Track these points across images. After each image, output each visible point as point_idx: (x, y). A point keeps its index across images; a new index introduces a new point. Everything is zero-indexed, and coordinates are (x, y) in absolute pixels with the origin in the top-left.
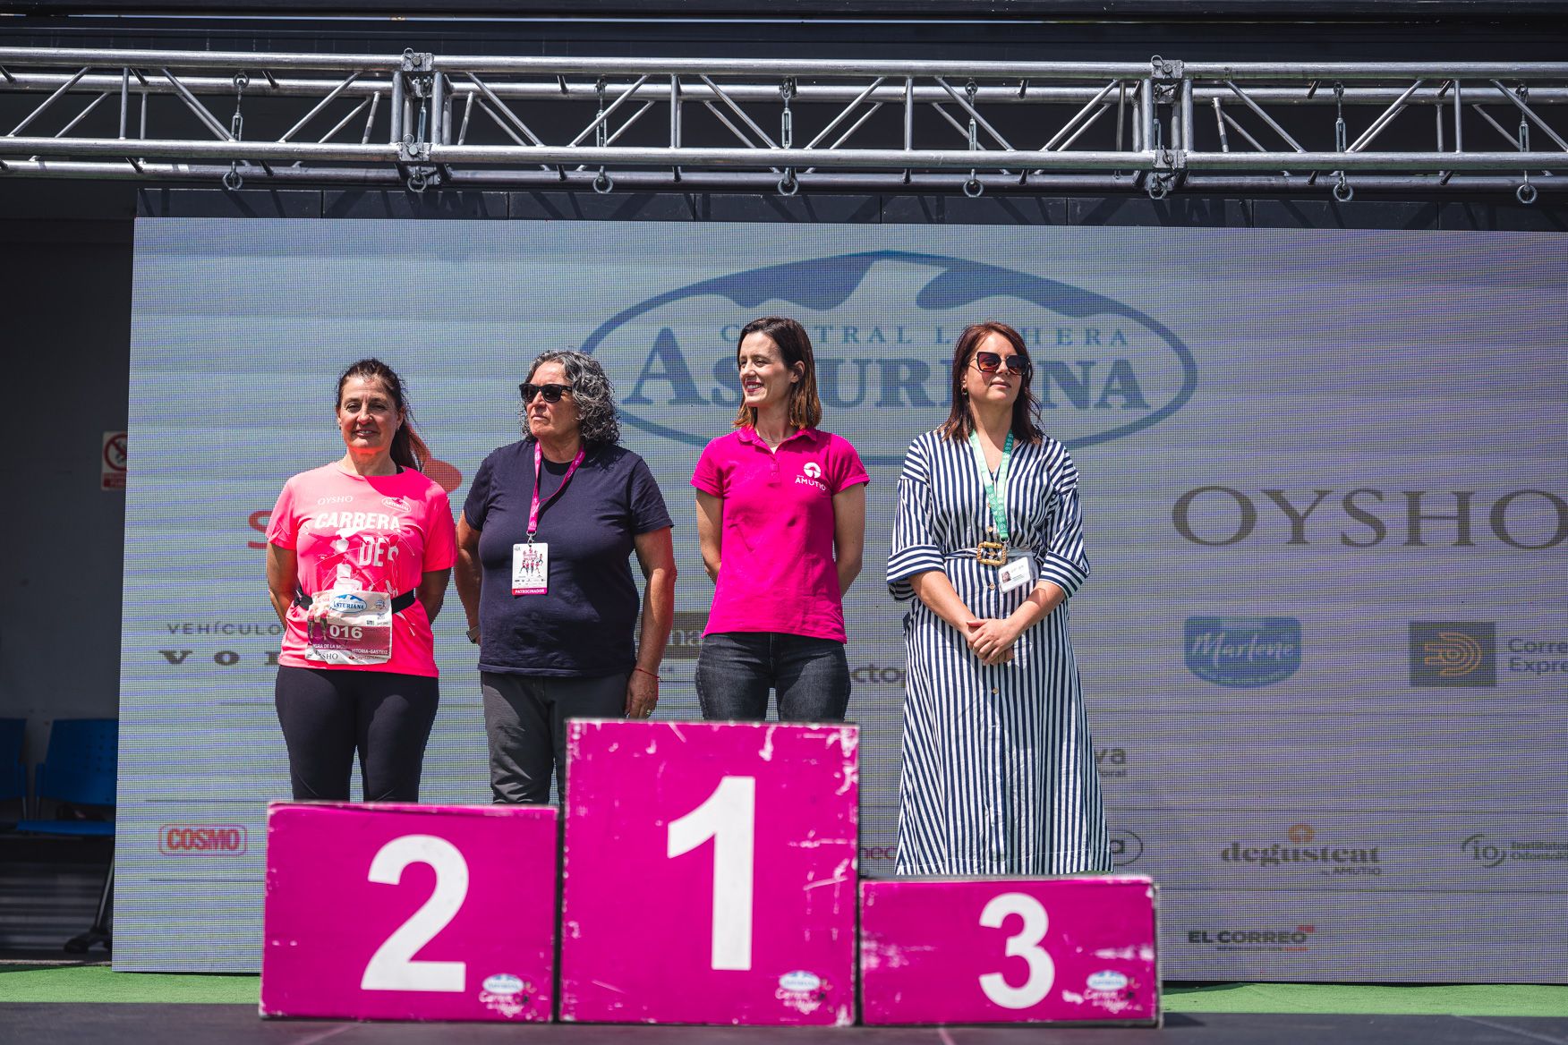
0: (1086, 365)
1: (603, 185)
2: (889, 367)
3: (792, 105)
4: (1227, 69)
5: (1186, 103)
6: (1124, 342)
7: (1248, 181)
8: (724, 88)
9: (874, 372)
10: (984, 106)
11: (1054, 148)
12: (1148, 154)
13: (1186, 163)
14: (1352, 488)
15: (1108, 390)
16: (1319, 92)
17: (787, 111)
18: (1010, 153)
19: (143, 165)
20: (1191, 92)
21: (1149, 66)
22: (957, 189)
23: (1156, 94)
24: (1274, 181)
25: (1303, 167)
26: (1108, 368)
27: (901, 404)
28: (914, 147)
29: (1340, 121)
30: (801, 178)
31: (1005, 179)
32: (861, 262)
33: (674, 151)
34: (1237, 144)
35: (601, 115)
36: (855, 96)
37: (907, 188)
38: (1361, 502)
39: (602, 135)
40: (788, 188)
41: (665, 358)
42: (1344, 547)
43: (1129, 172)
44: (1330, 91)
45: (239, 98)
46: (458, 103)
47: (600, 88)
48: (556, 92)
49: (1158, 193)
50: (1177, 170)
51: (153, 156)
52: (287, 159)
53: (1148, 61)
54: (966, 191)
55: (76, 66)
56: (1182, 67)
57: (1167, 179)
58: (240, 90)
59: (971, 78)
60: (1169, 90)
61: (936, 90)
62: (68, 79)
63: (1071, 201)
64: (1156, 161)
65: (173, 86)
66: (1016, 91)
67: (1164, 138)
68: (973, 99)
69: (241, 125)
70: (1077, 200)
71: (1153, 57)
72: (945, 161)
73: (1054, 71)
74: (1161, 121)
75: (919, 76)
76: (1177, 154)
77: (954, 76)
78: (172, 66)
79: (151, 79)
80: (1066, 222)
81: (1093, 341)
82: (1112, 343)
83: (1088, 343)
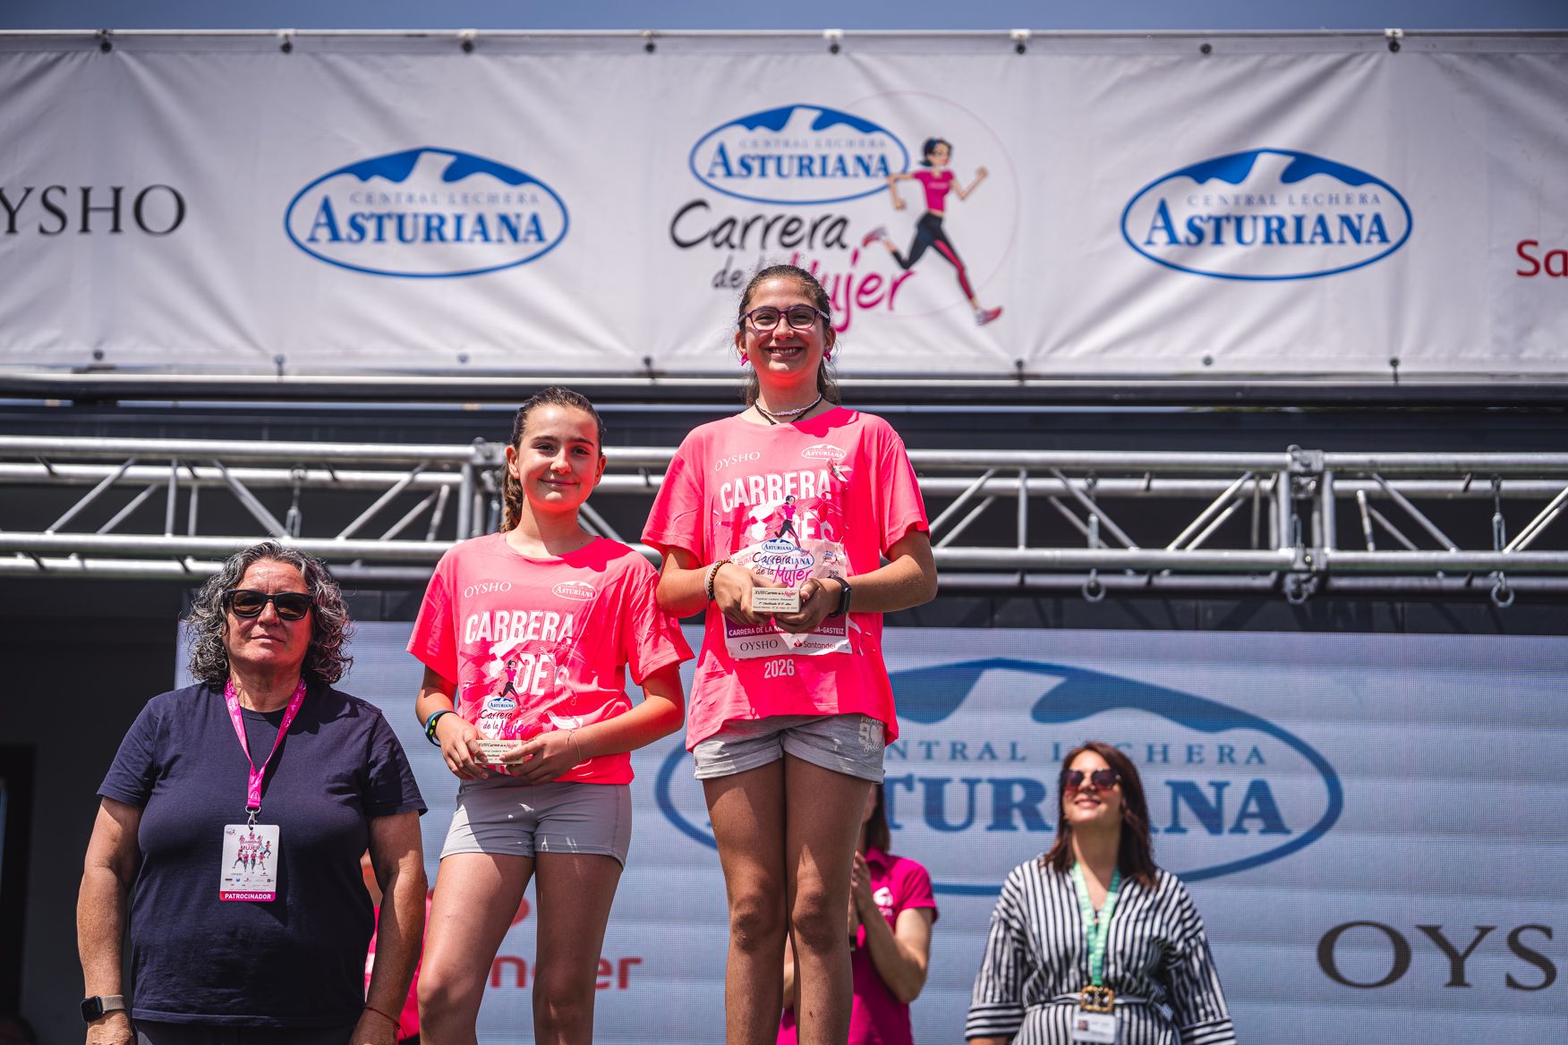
0: (1220, 787)
2: (1002, 788)
4: (1371, 462)
5: (1327, 499)
6: (1261, 761)
7: (1398, 582)
10: (1106, 501)
11: (1183, 546)
12: (1286, 553)
13: (1328, 564)
14: (1518, 925)
15: (1244, 814)
16: (1475, 485)
18: (1133, 552)
19: (193, 565)
20: (1332, 487)
21: (1287, 457)
22: (1075, 592)
23: (1295, 487)
24: (1426, 582)
25: (1458, 568)
26: (1243, 790)
27: (1014, 828)
28: (1029, 545)
29: (1497, 517)
31: (1130, 580)
32: (968, 673)
34: (1385, 542)
36: (962, 491)
37: (1021, 591)
38: (1527, 938)
42: (1511, 991)
43: (1265, 573)
44: (1486, 485)
45: (297, 492)
48: (636, 486)
49: (1297, 595)
50: (1318, 573)
51: (202, 555)
52: (346, 559)
53: (1284, 450)
54: (1086, 594)
55: (119, 459)
56: (1323, 459)
57: (1308, 581)
58: (298, 484)
59: (1092, 470)
60: (1308, 484)
61: (1055, 484)
62: (112, 471)
63: (1201, 603)
64: (1295, 561)
65: (226, 479)
66: (1141, 484)
67: (1304, 536)
68: (1092, 493)
69: (298, 521)
70: (1209, 603)
71: (1291, 447)
72: (1062, 561)
73: (1181, 464)
74: (1300, 517)
75: (1034, 468)
76: (1317, 554)
77: (1072, 468)
78: (226, 458)
79: (202, 472)
80: (1196, 627)
81: (1226, 759)
82: (1248, 762)
83: (1221, 760)
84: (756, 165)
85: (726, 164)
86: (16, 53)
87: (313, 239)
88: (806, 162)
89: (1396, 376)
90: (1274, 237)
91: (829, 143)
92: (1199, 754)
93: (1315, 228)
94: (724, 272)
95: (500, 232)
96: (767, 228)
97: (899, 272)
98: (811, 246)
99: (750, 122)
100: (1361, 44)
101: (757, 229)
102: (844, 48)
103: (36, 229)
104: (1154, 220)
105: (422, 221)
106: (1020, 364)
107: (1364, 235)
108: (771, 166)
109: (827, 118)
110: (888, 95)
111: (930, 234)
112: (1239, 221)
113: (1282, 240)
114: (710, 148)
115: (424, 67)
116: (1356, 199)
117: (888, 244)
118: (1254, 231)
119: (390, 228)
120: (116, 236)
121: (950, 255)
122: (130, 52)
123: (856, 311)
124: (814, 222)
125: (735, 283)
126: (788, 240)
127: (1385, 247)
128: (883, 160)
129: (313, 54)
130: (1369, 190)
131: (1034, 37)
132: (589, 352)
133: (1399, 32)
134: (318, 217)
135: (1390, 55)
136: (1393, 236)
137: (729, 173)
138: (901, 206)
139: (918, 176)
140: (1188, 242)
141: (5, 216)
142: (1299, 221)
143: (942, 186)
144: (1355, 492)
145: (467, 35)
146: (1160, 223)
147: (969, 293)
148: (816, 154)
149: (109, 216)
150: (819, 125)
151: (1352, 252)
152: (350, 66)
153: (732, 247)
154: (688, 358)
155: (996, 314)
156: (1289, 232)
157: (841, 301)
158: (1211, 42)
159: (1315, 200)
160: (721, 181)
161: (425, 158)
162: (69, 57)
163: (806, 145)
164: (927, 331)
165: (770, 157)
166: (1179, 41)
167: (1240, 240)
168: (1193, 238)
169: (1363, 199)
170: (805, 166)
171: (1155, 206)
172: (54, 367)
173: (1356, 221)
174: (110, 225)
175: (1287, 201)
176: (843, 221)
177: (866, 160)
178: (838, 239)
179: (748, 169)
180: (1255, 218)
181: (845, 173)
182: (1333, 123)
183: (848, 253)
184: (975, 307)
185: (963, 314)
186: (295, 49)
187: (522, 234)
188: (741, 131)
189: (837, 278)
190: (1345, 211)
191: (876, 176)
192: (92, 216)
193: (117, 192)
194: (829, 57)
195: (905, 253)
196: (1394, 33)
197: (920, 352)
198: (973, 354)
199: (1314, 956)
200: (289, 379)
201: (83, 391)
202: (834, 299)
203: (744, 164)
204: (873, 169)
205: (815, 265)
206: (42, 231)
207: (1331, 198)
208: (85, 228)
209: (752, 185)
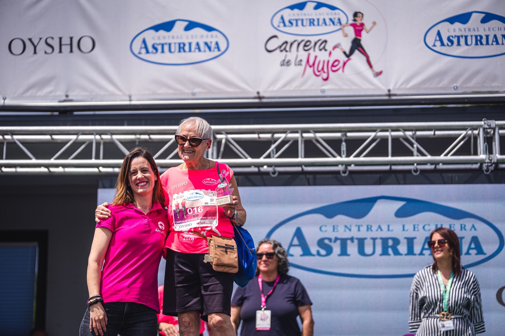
0: (461, 239)
1: (274, 173)
2: (385, 241)
3: (346, 141)
5: (497, 137)
6: (475, 229)
8: (318, 135)
9: (379, 242)
10: (419, 140)
11: (446, 155)
12: (482, 156)
13: (497, 160)
15: (469, 248)
17: (344, 144)
19: (102, 169)
20: (499, 133)
21: (482, 123)
22: (409, 171)
23: (486, 133)
26: (469, 240)
27: (389, 255)
28: (393, 155)
30: (350, 168)
31: (429, 167)
32: (372, 201)
33: (301, 159)
35: (273, 146)
36: (369, 137)
37: (391, 171)
39: (273, 154)
40: (344, 172)
41: (299, 239)
43: (476, 163)
45: (137, 143)
46: (219, 142)
47: (273, 136)
48: (256, 138)
49: (487, 171)
50: (494, 163)
51: (105, 166)
53: (482, 120)
54: (413, 172)
55: (77, 133)
56: (495, 123)
57: (491, 166)
58: (137, 140)
59: (414, 129)
60: (491, 132)
61: (401, 133)
62: (74, 137)
63: (453, 175)
64: (486, 159)
65: (112, 139)
66: (432, 133)
67: (489, 150)
68: (415, 137)
70: (456, 175)
71: (484, 119)
72: (404, 161)
73: (445, 126)
74: (488, 143)
75: (393, 129)
76: (494, 157)
77: (407, 128)
78: (112, 132)
79: (104, 137)
80: (452, 183)
82: (471, 230)
83: (461, 229)
84: (294, 22)
85: (284, 22)
87: (140, 53)
90: (479, 43)
91: (320, 14)
92: (453, 227)
93: (493, 39)
94: (284, 61)
95: (205, 48)
96: (299, 44)
97: (346, 59)
98: (314, 50)
99: (292, 7)
101: (295, 45)
103: (43, 52)
104: (436, 38)
105: (177, 45)
106: (389, 91)
108: (300, 23)
109: (319, 5)
111: (357, 45)
112: (466, 37)
113: (481, 44)
114: (279, 16)
117: (342, 49)
118: (471, 41)
119: (166, 48)
120: (71, 54)
121: (363, 52)
123: (331, 73)
124: (315, 42)
125: (288, 64)
126: (306, 48)
128: (339, 20)
132: (237, 90)
134: (141, 45)
137: (285, 25)
138: (346, 36)
139: (352, 25)
140: (448, 45)
141: (32, 48)
142: (487, 37)
143: (360, 28)
146: (438, 38)
147: (371, 66)
148: (315, 18)
149: (69, 47)
150: (316, 8)
153: (287, 51)
154: (272, 91)
155: (380, 73)
156: (484, 41)
157: (325, 70)
159: (493, 29)
160: (282, 28)
161: (178, 24)
163: (312, 15)
164: (356, 79)
165: (299, 19)
167: (466, 44)
168: (450, 44)
170: (312, 22)
171: (436, 32)
172: (52, 100)
174: (69, 50)
175: (483, 29)
176: (326, 41)
177: (333, 20)
178: (324, 47)
179: (292, 24)
180: (472, 36)
181: (326, 24)
182: (499, 2)
183: (328, 53)
184: (373, 71)
187: (212, 48)
188: (289, 10)
189: (324, 62)
191: (337, 25)
192: (63, 47)
193: (71, 38)
195: (348, 52)
197: (354, 87)
198: (372, 87)
199: (495, 297)
200: (134, 103)
201: (62, 109)
202: (323, 69)
203: (290, 22)
204: (336, 23)
205: (316, 57)
206: (46, 53)
207: (498, 28)
208: (60, 51)
209: (293, 29)
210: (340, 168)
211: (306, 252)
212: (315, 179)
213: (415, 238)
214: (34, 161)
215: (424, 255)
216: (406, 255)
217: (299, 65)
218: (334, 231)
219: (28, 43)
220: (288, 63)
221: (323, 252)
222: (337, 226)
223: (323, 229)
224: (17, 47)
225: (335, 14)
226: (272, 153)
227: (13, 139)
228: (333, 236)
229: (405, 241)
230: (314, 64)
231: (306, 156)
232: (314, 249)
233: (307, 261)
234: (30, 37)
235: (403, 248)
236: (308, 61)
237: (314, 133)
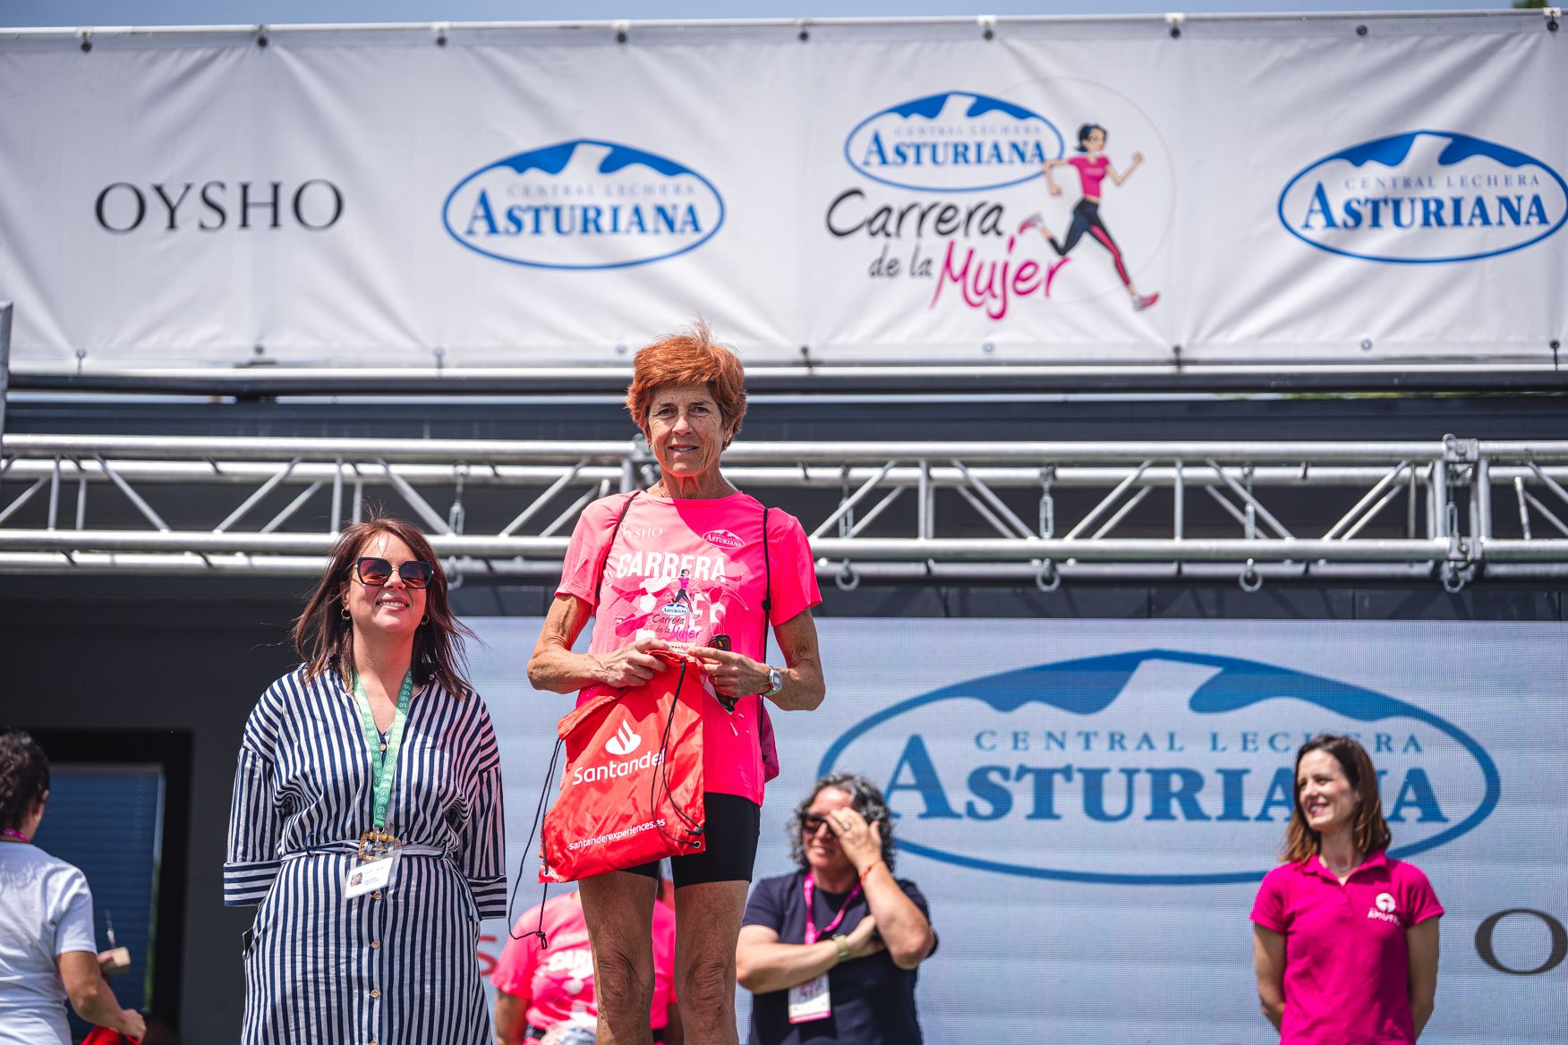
0: (1377, 775)
1: (848, 579)
2: (1160, 778)
3: (1054, 491)
4: (1526, 450)
5: (1483, 489)
6: (1418, 749)
7: (1556, 569)
8: (975, 473)
9: (1143, 783)
10: (1264, 492)
11: (1338, 536)
12: (1440, 541)
13: (1484, 553)
15: (1401, 802)
17: (1047, 500)
20: (1488, 475)
21: (1441, 447)
22: (1232, 581)
23: (1451, 474)
26: (1401, 778)
27: (1173, 818)
28: (1185, 536)
30: (1062, 569)
31: (1288, 569)
32: (1126, 664)
33: (924, 543)
34: (1542, 529)
35: (847, 504)
36: (1120, 481)
37: (1179, 581)
39: (846, 525)
40: (1048, 581)
41: (916, 771)
43: (1423, 561)
45: (459, 489)
47: (845, 474)
48: (797, 479)
49: (1454, 583)
50: (1473, 561)
52: (509, 555)
53: (1440, 440)
54: (1243, 584)
55: (287, 457)
56: (1478, 447)
57: (1465, 568)
58: (460, 481)
59: (1248, 460)
60: (1465, 471)
61: (1209, 473)
62: (280, 469)
63: (1358, 593)
64: (1450, 550)
65: (388, 475)
66: (1298, 472)
67: (1462, 526)
68: (1249, 482)
69: (461, 518)
70: (1365, 593)
71: (1446, 436)
72: (1218, 552)
73: (1336, 454)
74: (1457, 504)
75: (1190, 459)
76: (1474, 543)
77: (1228, 459)
78: (389, 456)
79: (365, 469)
80: (1353, 616)
81: (1383, 747)
82: (1405, 750)
83: (1380, 747)
84: (911, 154)
85: (881, 152)
86: (174, 49)
87: (470, 232)
88: (961, 149)
89: (1556, 359)
90: (1433, 220)
91: (984, 130)
93: (1473, 210)
94: (880, 261)
95: (656, 223)
97: (1055, 258)
98: (966, 234)
99: (905, 110)
100: (1519, 24)
101: (913, 218)
102: (998, 34)
103: (196, 225)
104: (1312, 204)
105: (579, 214)
106: (1177, 350)
107: (1523, 217)
108: (926, 154)
109: (982, 105)
110: (1042, 81)
111: (1087, 219)
112: (1397, 204)
113: (1440, 223)
114: (865, 136)
115: (577, 59)
116: (1515, 180)
117: (1044, 231)
118: (1412, 214)
119: (547, 220)
120: (275, 232)
121: (1106, 241)
122: (287, 48)
123: (1012, 297)
124: (969, 209)
125: (892, 271)
126: (943, 227)
127: (1544, 229)
128: (1038, 146)
129: (468, 47)
130: (1528, 170)
131: (1188, 20)
132: (746, 342)
133: (1558, 11)
134: (475, 210)
135: (1548, 33)
136: (1554, 216)
137: (884, 161)
139: (1073, 162)
140: (1346, 226)
141: (165, 213)
142: (1457, 203)
143: (1098, 172)
144: (1513, 478)
145: (621, 25)
146: (1317, 206)
147: (1126, 280)
148: (972, 141)
149: (268, 212)
150: (974, 111)
151: (1512, 234)
152: (506, 60)
153: (888, 235)
154: (844, 346)
155: (1153, 299)
156: (1448, 215)
157: (997, 288)
158: (1366, 23)
159: (1474, 182)
160: (876, 168)
161: (580, 151)
162: (226, 53)
163: (960, 132)
164: (1084, 317)
165: (925, 145)
166: (1335, 23)
167: (1397, 222)
168: (1351, 222)
169: (1522, 181)
170: (960, 153)
171: (1312, 189)
172: (216, 364)
173: (1515, 203)
174: (269, 220)
175: (1445, 182)
176: (999, 208)
177: (1021, 147)
178: (994, 226)
179: (904, 157)
180: (1412, 201)
181: (1000, 160)
182: (1491, 104)
183: (1005, 240)
184: (1132, 294)
185: (1120, 300)
186: (450, 42)
187: (678, 225)
188: (896, 119)
189: (994, 266)
190: (1504, 192)
191: (1031, 162)
192: (252, 212)
193: (276, 188)
194: (983, 43)
195: (1061, 240)
196: (1552, 12)
197: (1078, 339)
198: (1130, 340)
199: (1472, 943)
200: (449, 372)
201: (246, 387)
202: (990, 286)
203: (899, 152)
204: (1028, 157)
205: (971, 253)
206: (202, 227)
207: (1489, 180)
208: (244, 224)
209: (907, 173)
210: (1037, 568)
211: (937, 806)
212: (963, 598)
213: (1246, 771)
214: (165, 535)
215: (1270, 819)
216: (1220, 818)
217: (921, 274)
218: (1016, 747)
219: (152, 200)
220: (890, 267)
221: (984, 807)
222: (1026, 734)
223: (986, 741)
224: (121, 209)
225: (1027, 130)
226: (842, 523)
227: (105, 471)
228: (1012, 761)
229: (1220, 779)
230: (964, 272)
231: (939, 533)
232: (958, 797)
233: (936, 833)
234: (158, 182)
235: (1211, 801)
236: (948, 264)
237: (963, 467)
